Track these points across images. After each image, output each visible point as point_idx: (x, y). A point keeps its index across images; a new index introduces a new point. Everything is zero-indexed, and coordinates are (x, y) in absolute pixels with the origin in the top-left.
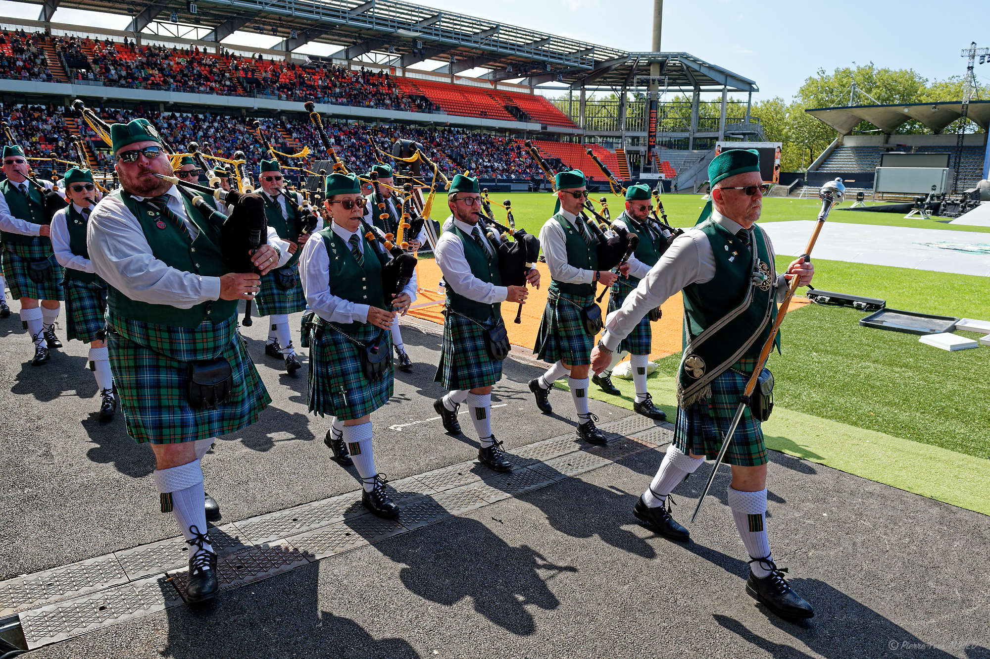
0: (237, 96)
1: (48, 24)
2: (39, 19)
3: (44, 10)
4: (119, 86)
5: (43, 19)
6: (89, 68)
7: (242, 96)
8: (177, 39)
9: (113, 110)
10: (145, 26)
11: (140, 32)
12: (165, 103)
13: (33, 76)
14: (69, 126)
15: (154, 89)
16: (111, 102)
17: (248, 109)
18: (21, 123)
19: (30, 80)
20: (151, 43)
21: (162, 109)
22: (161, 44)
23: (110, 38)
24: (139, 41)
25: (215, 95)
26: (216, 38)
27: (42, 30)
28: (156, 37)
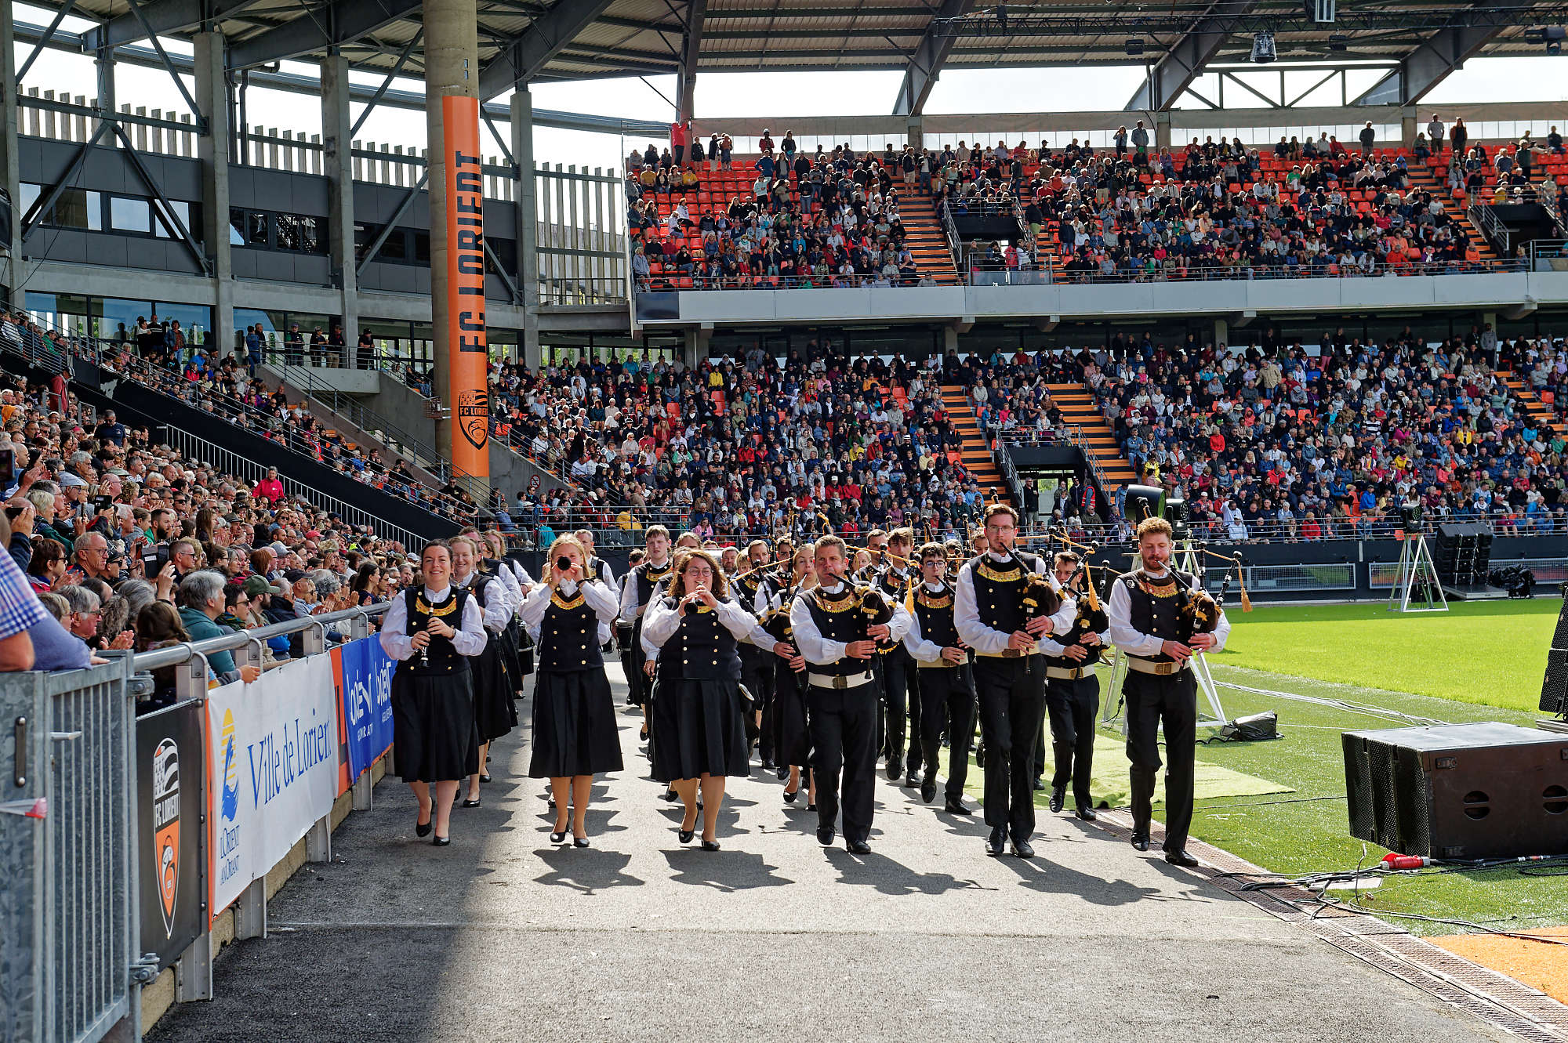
0: (1465, 271)
1: (914, 121)
2: (895, 111)
3: (908, 84)
4: (1096, 280)
5: (904, 110)
6: (1015, 237)
7: (1482, 270)
8: (1281, 113)
9: (1076, 352)
10: (1184, 86)
11: (1167, 109)
12: (1232, 317)
13: (867, 272)
14: (951, 410)
15: (1198, 278)
16: (1073, 329)
17: (1504, 314)
18: (825, 409)
19: (857, 285)
20: (1201, 136)
21: (1221, 336)
22: (1230, 135)
23: (1082, 137)
24: (1163, 137)
25: (1390, 278)
26: (1404, 92)
27: (899, 142)
28: (1217, 115)
